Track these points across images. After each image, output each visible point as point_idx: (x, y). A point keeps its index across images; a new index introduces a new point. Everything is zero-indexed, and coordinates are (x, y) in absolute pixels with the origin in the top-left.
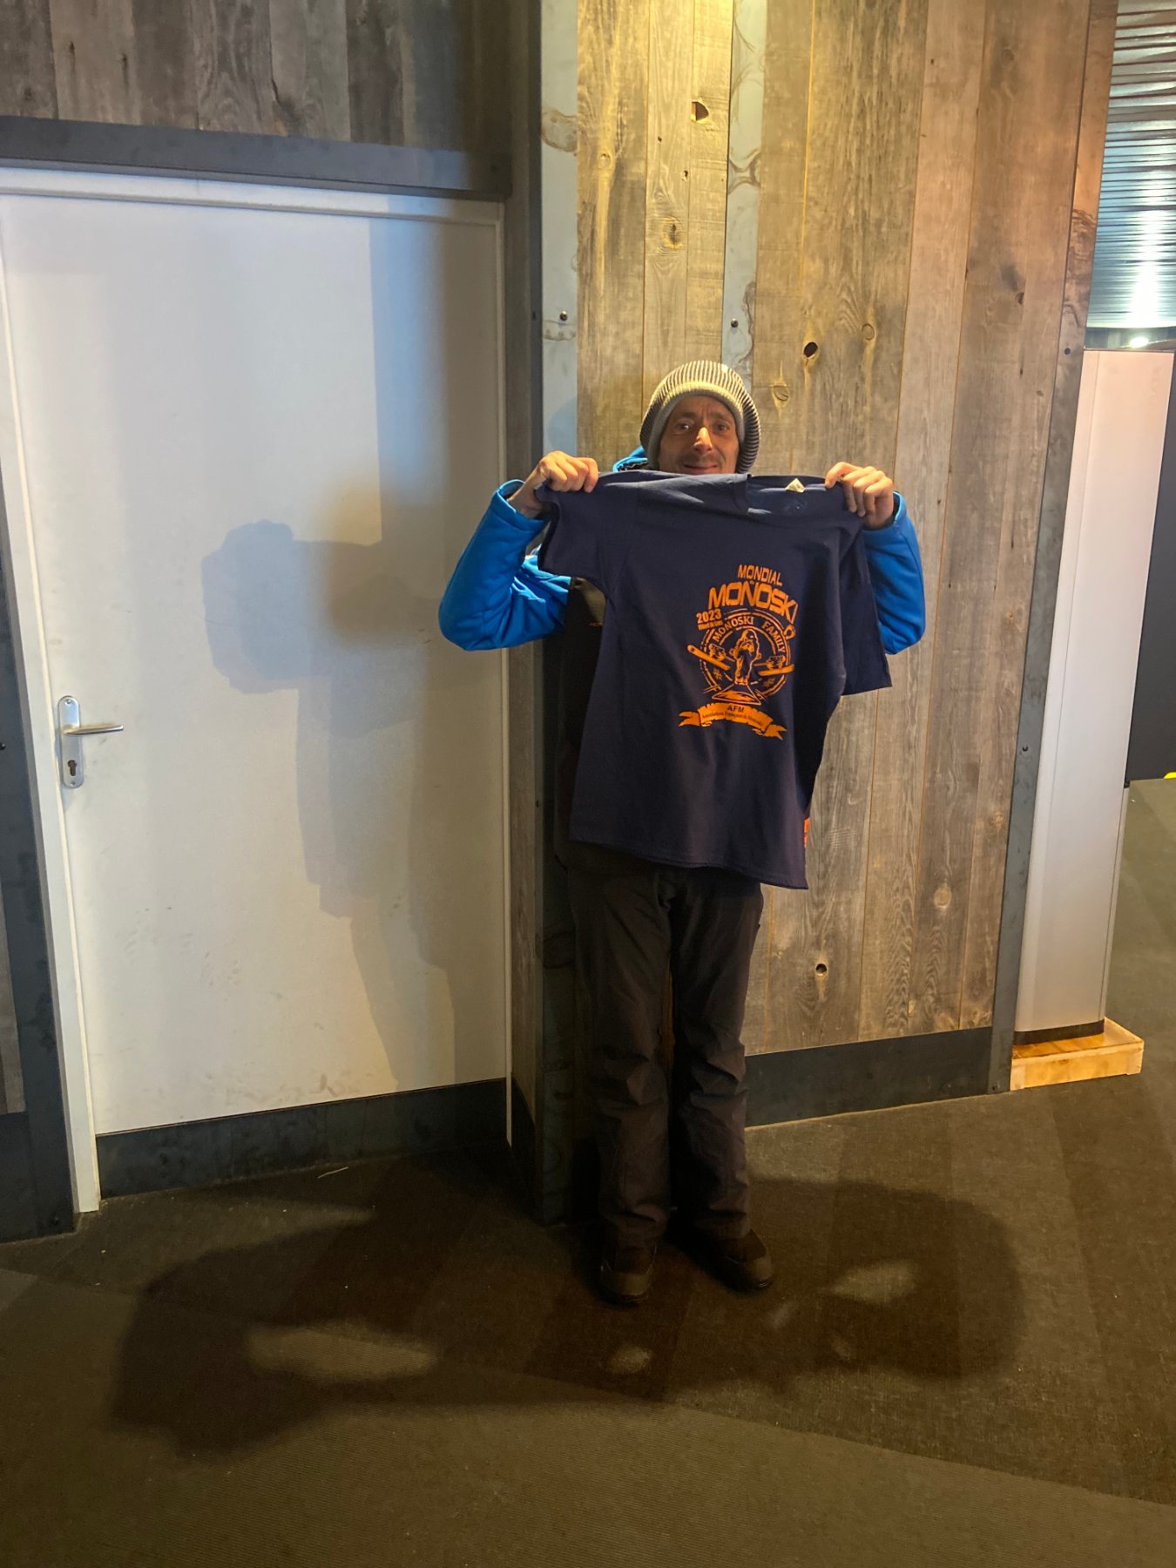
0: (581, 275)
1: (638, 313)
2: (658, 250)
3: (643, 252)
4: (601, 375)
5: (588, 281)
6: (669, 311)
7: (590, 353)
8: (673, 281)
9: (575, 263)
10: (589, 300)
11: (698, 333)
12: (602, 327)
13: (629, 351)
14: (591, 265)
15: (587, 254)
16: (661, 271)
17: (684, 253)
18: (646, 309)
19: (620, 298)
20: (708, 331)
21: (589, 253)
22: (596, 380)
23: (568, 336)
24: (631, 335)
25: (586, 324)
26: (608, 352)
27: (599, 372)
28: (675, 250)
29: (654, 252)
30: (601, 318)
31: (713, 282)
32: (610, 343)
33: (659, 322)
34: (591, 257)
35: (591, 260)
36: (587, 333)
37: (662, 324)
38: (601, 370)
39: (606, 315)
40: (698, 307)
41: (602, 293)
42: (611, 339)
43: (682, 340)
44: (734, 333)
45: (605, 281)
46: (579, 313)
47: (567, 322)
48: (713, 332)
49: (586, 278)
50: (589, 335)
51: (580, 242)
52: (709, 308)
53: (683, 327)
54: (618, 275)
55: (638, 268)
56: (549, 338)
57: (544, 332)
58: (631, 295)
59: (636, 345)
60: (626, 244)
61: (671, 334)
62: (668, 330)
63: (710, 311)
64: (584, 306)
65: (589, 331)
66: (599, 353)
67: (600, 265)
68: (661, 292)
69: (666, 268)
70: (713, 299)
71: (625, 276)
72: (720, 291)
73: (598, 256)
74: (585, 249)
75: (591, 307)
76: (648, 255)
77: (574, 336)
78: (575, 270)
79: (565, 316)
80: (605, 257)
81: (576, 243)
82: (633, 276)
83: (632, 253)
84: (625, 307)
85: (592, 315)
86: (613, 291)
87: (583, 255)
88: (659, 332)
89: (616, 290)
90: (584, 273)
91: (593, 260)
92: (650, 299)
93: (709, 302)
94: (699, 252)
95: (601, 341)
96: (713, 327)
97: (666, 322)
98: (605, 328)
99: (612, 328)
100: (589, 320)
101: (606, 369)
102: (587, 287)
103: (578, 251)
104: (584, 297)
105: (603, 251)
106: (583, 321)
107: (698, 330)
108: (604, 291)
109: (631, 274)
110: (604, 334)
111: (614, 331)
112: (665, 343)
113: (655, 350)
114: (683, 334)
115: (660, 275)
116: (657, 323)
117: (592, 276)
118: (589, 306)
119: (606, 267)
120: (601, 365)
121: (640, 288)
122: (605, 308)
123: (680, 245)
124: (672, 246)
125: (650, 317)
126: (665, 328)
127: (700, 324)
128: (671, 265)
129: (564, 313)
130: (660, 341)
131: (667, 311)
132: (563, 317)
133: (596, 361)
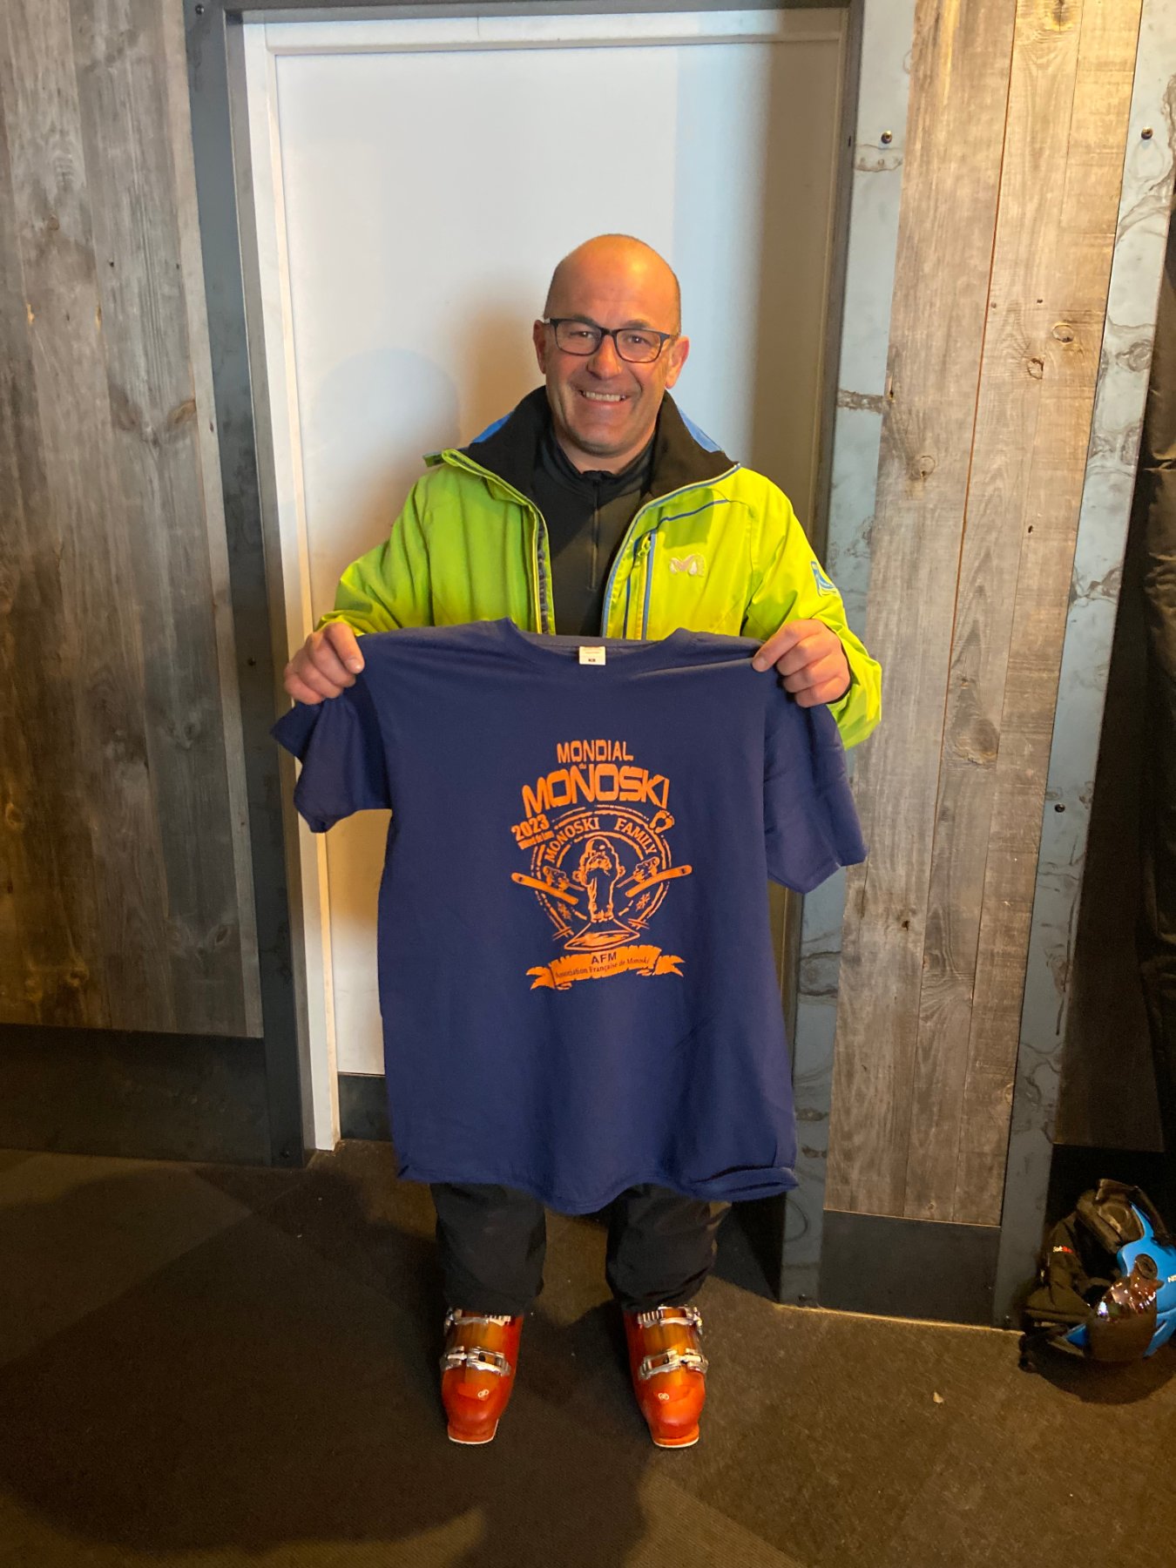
0: (916, 79)
1: (999, 127)
2: (1034, 35)
3: (1010, 40)
4: (935, 217)
5: (926, 86)
6: (1045, 121)
7: (920, 185)
8: (1054, 77)
9: (909, 62)
10: (926, 112)
11: (1088, 148)
12: (942, 149)
13: (978, 181)
14: (933, 64)
15: (927, 47)
16: (1035, 64)
17: (1074, 37)
18: (1009, 119)
19: (973, 107)
20: (1105, 147)
21: (930, 47)
22: (928, 225)
23: (890, 164)
24: (985, 160)
25: (918, 146)
26: (949, 182)
27: (932, 212)
28: (1060, 33)
29: (1028, 38)
30: (941, 136)
31: (1117, 76)
32: (952, 170)
33: (1028, 139)
34: (933, 52)
35: (933, 57)
36: (918, 159)
37: (1033, 139)
38: (936, 211)
39: (948, 132)
40: (1092, 113)
41: (945, 102)
42: (953, 166)
43: (1062, 162)
44: (1145, 147)
45: (952, 84)
46: (909, 132)
47: (890, 145)
48: (1112, 148)
49: (924, 83)
50: (922, 161)
51: (918, 33)
52: (1108, 113)
53: (1065, 144)
54: (972, 74)
55: (1002, 63)
56: (863, 169)
57: (858, 161)
58: (988, 101)
59: (989, 172)
60: (986, 30)
61: (1047, 153)
62: (1041, 149)
63: (1107, 118)
64: (917, 121)
65: (922, 155)
66: (934, 187)
67: (946, 63)
68: (1034, 95)
69: (1044, 60)
70: (1115, 101)
71: (981, 75)
72: (1127, 88)
73: (943, 51)
74: (924, 43)
75: (927, 123)
76: (1018, 43)
77: (900, 164)
78: (909, 73)
79: (888, 136)
80: (953, 51)
81: (913, 37)
82: (993, 74)
83: (995, 43)
84: (979, 120)
85: (928, 132)
86: (963, 97)
87: (921, 51)
88: (1028, 150)
89: (966, 95)
90: (921, 74)
91: (936, 57)
92: (1015, 106)
93: (1109, 104)
94: (1098, 33)
95: (939, 169)
96: (1111, 140)
97: (1039, 136)
98: (946, 151)
99: (957, 150)
100: (924, 141)
101: (943, 208)
102: (924, 95)
103: (915, 45)
104: (919, 109)
105: (950, 42)
106: (914, 144)
107: (1088, 147)
108: (949, 98)
109: (991, 71)
110: (944, 159)
111: (959, 154)
112: (1036, 167)
113: (1019, 177)
114: (1064, 150)
115: (1034, 69)
116: (1025, 139)
117: (931, 77)
118: (924, 122)
119: (953, 65)
120: (937, 201)
121: (1003, 92)
122: (948, 121)
123: (1069, 25)
124: (1057, 28)
125: (1016, 131)
126: (1038, 146)
127: (1091, 136)
128: (1052, 55)
129: (889, 133)
130: (1027, 164)
131: (1042, 120)
132: (886, 139)
133: (929, 197)
